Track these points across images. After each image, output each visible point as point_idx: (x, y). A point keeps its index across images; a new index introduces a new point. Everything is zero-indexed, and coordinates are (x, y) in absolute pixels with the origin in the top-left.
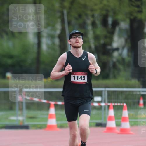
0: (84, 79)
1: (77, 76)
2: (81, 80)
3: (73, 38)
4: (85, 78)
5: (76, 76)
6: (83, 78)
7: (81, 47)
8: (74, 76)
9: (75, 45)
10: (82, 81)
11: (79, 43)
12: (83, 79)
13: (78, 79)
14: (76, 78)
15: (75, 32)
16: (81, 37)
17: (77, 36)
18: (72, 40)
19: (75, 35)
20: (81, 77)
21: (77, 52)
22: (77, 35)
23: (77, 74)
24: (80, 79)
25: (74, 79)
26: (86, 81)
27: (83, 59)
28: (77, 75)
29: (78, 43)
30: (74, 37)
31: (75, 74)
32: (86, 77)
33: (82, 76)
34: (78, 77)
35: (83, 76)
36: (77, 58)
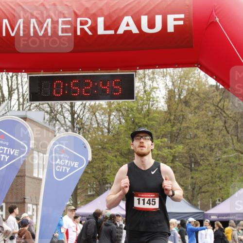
0: (153, 203)
1: (143, 198)
2: (150, 205)
4: (155, 202)
5: (141, 199)
6: (152, 202)
7: (150, 154)
8: (138, 198)
9: (139, 150)
10: (151, 207)
11: (145, 147)
12: (152, 204)
13: (144, 204)
14: (141, 202)
17: (142, 137)
20: (149, 200)
21: (142, 162)
22: (142, 135)
24: (147, 203)
25: (139, 204)
26: (157, 206)
27: (153, 173)
29: (142, 147)
30: (138, 137)
31: (139, 195)
32: (157, 200)
33: (151, 199)
34: (144, 200)
35: (152, 199)
36: (142, 170)
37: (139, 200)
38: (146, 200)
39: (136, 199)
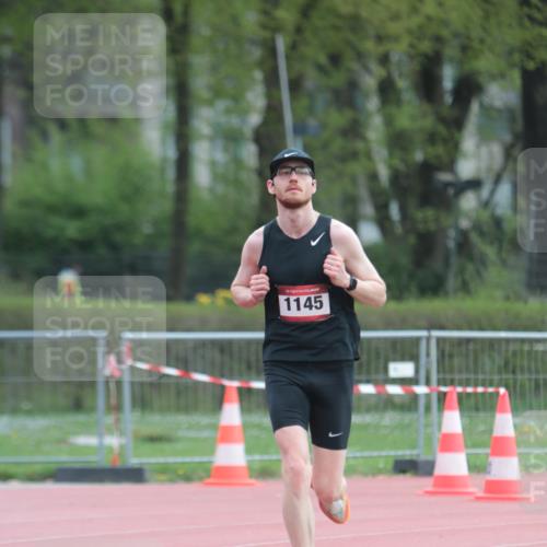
0: (318, 304)
1: (295, 298)
2: (311, 309)
3: (281, 174)
4: (321, 302)
5: (292, 298)
6: (316, 302)
7: (310, 204)
8: (285, 297)
9: (288, 196)
10: (314, 313)
11: (301, 190)
12: (316, 307)
13: (299, 309)
14: (294, 305)
15: (286, 156)
16: (307, 170)
17: (293, 169)
18: (277, 180)
19: (285, 164)
20: (309, 299)
21: (293, 221)
22: (293, 165)
23: (294, 292)
24: (305, 306)
25: (289, 309)
26: (326, 310)
27: (313, 244)
28: (296, 294)
29: (295, 189)
30: (285, 170)
31: (288, 291)
32: (325, 298)
33: (313, 297)
34: (298, 301)
35: (315, 298)
36: (293, 240)
37: (288, 300)
38: (303, 299)
39: (282, 298)
